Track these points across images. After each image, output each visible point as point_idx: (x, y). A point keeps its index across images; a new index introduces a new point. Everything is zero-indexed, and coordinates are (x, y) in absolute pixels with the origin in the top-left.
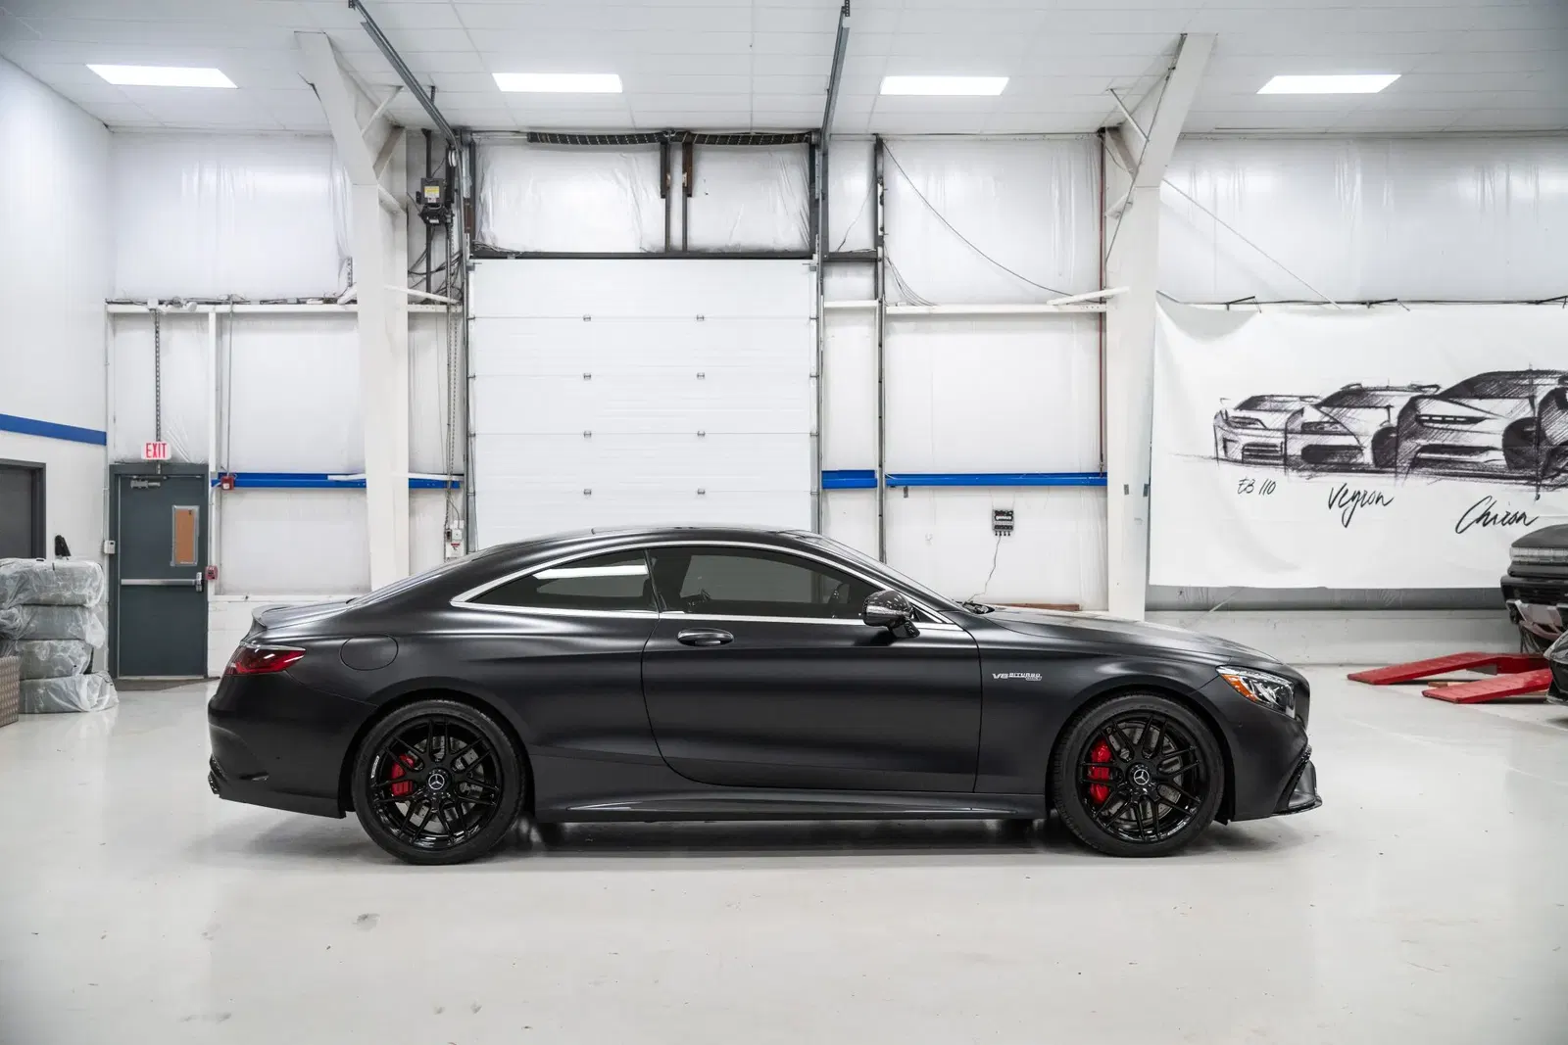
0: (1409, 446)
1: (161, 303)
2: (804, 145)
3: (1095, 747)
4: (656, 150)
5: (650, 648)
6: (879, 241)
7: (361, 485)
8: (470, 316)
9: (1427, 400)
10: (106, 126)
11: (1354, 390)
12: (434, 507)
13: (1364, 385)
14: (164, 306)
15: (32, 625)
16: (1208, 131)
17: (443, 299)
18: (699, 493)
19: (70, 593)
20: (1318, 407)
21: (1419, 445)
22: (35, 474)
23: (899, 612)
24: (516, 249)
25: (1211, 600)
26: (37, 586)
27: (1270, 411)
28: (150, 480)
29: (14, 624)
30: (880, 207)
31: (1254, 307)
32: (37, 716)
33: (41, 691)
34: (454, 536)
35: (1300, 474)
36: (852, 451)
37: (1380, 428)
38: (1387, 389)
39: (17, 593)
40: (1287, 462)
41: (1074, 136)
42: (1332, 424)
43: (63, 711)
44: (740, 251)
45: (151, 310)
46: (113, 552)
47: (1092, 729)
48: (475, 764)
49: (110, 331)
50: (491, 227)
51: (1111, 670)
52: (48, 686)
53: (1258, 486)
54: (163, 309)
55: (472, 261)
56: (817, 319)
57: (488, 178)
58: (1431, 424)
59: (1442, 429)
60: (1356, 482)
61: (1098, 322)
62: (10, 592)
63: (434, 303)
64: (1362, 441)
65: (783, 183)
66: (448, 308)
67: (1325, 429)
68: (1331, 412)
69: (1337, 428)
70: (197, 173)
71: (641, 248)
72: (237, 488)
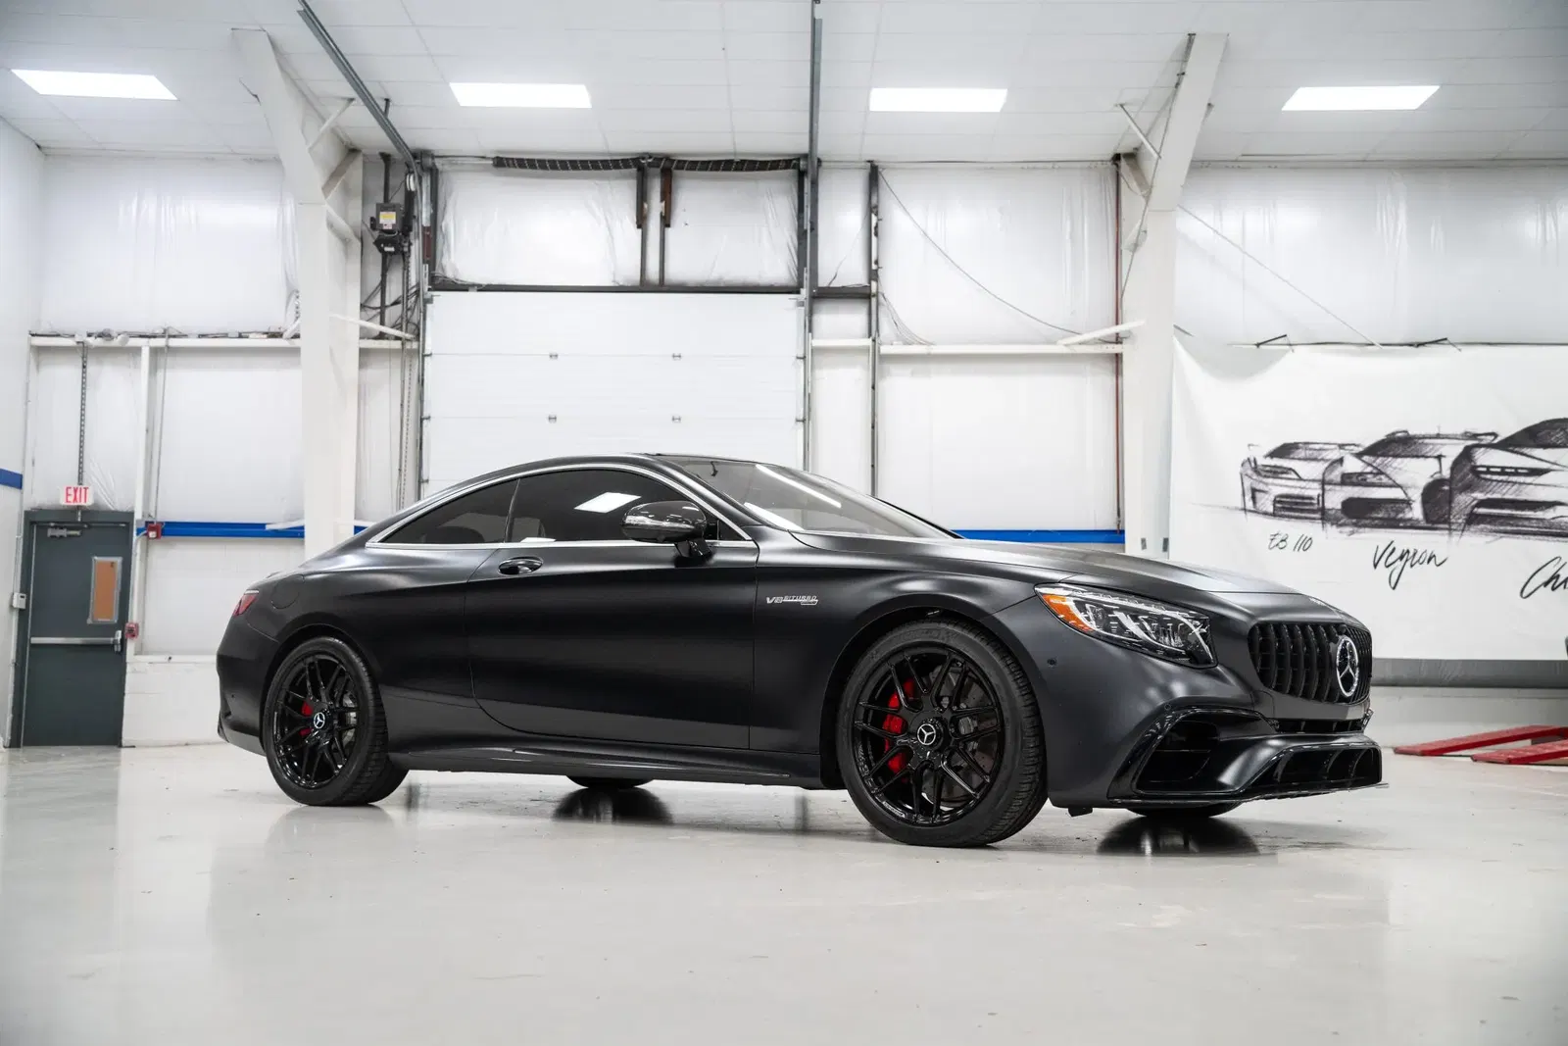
0: (1464, 500)
1: (89, 335)
2: (791, 172)
4: (633, 178)
6: (873, 275)
7: (299, 533)
8: (427, 352)
9: (1482, 449)
10: (39, 147)
11: (1399, 438)
13: (1412, 432)
14: (93, 338)
16: (1234, 158)
17: (397, 333)
20: (1359, 455)
21: (1475, 499)
24: (478, 281)
27: (1305, 459)
28: (69, 529)
30: (874, 238)
31: (1286, 347)
35: (1339, 529)
37: (1431, 480)
38: (1438, 436)
40: (1325, 516)
41: (1087, 164)
42: (1377, 474)
44: (722, 285)
45: (78, 343)
46: (23, 607)
49: (33, 364)
50: (452, 259)
53: (1291, 542)
54: (92, 341)
55: (430, 294)
56: (804, 358)
57: (450, 209)
58: (1488, 476)
59: (1501, 481)
60: (1404, 539)
61: (1115, 365)
63: (387, 339)
64: (1410, 494)
65: (770, 216)
66: (403, 344)
67: (1368, 481)
68: (1374, 462)
69: (1381, 479)
70: (135, 201)
71: (614, 281)
72: (162, 538)
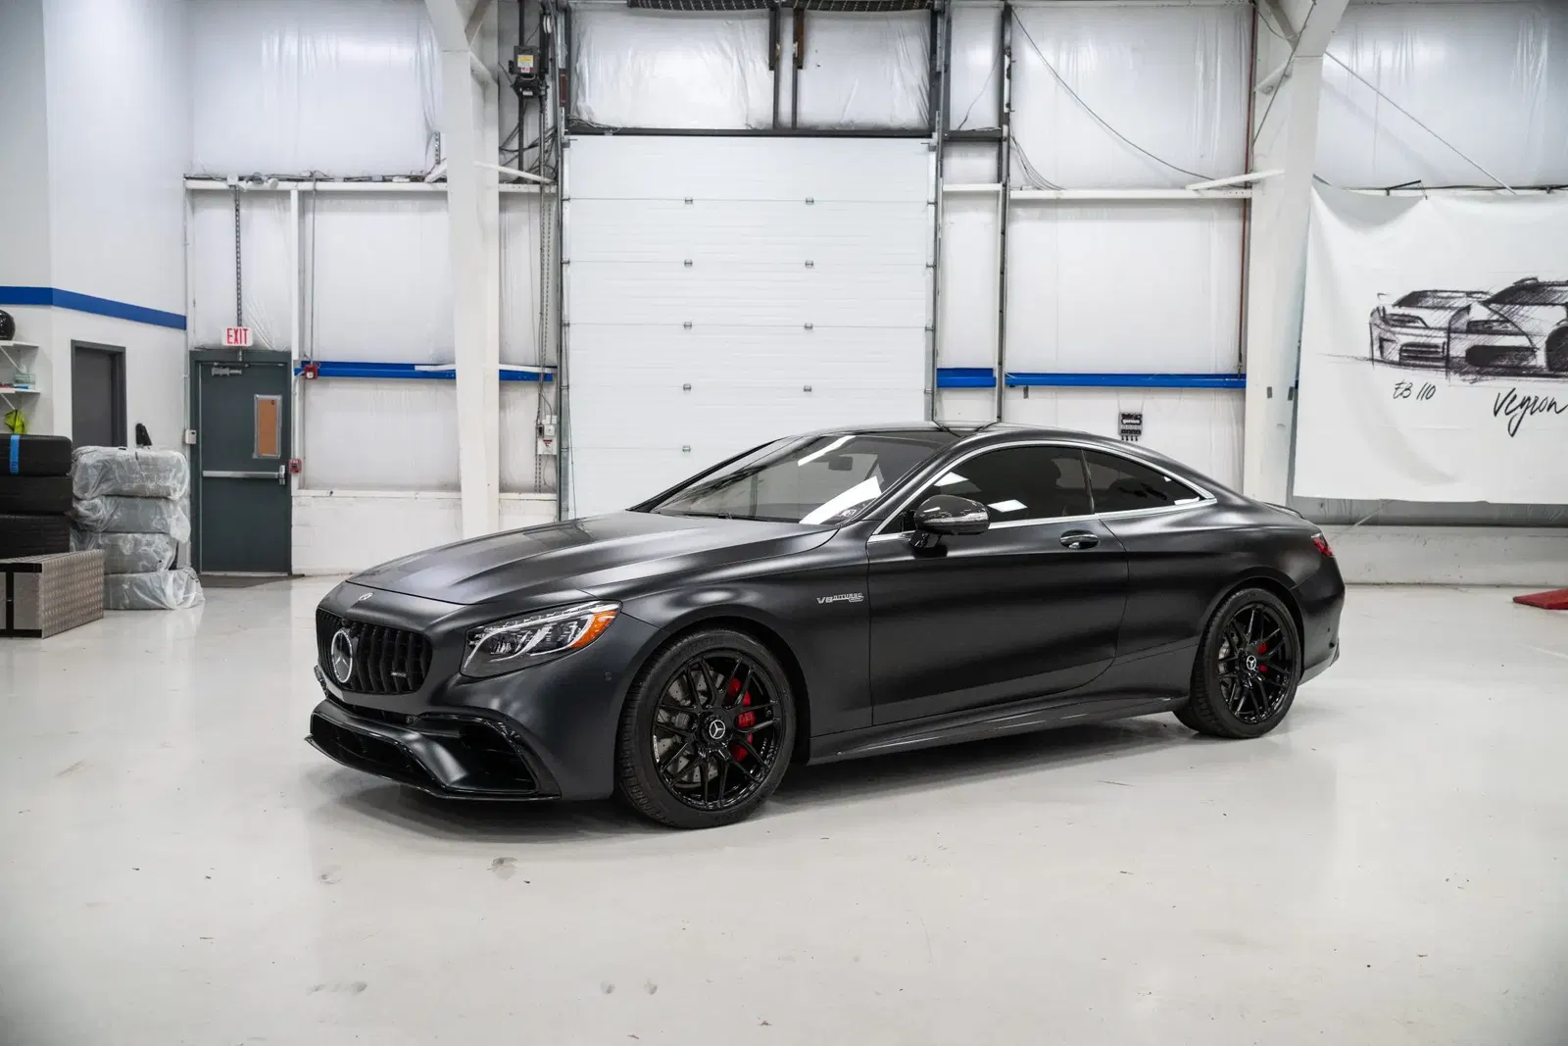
1: (241, 179)
2: (926, 12)
4: (765, 18)
6: (1004, 118)
7: (450, 376)
8: (565, 197)
11: (1528, 285)
12: (526, 399)
13: (1540, 280)
14: (244, 182)
15: (115, 517)
17: (537, 178)
18: (805, 390)
19: (154, 484)
20: (1486, 303)
22: (114, 358)
24: (614, 125)
25: (1355, 514)
26: (120, 476)
27: (1433, 308)
28: (231, 368)
29: (98, 515)
30: (1006, 81)
31: (1419, 193)
32: (122, 612)
33: (126, 587)
34: (546, 433)
35: (1463, 377)
36: (969, 348)
37: (1556, 328)
39: (100, 483)
40: (1449, 365)
41: (1223, 2)
42: (1502, 322)
43: (148, 608)
44: (853, 128)
45: (230, 186)
46: (195, 443)
49: (189, 207)
50: (587, 101)
52: (132, 582)
53: (1415, 390)
54: (244, 185)
55: (566, 137)
56: (936, 203)
57: (584, 51)
60: (1526, 387)
61: (1242, 210)
62: (93, 482)
63: (526, 183)
64: (1535, 342)
65: (902, 54)
66: (541, 188)
67: (1494, 328)
68: (1501, 309)
69: (1507, 327)
70: (277, 40)
71: (747, 124)
72: (320, 378)
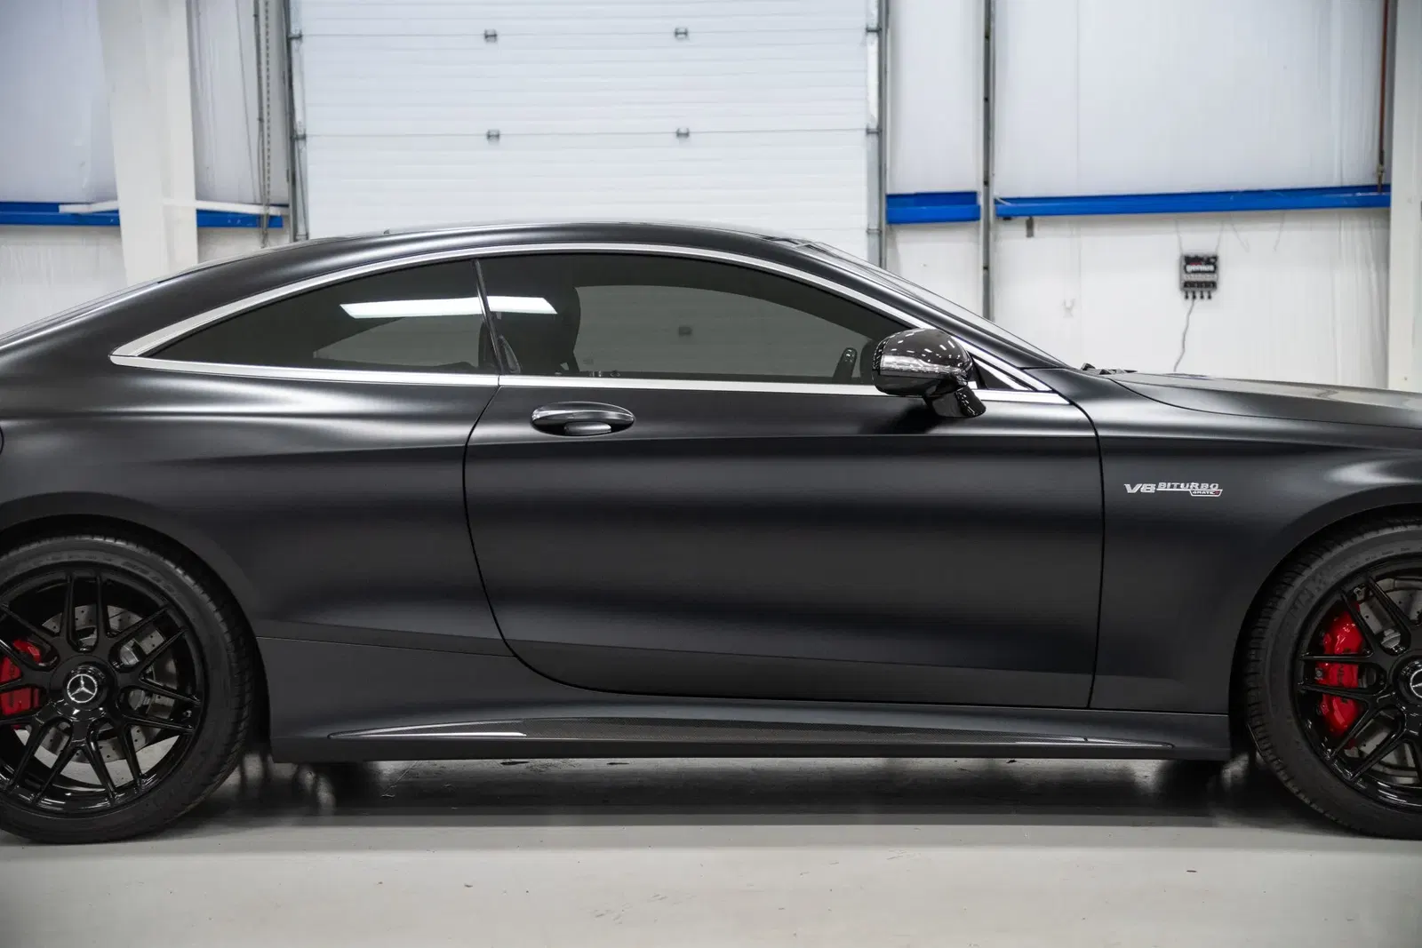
3: (1329, 624)
5: (481, 440)
23: (947, 369)
47: (1324, 588)
48: (159, 656)
51: (1361, 475)
